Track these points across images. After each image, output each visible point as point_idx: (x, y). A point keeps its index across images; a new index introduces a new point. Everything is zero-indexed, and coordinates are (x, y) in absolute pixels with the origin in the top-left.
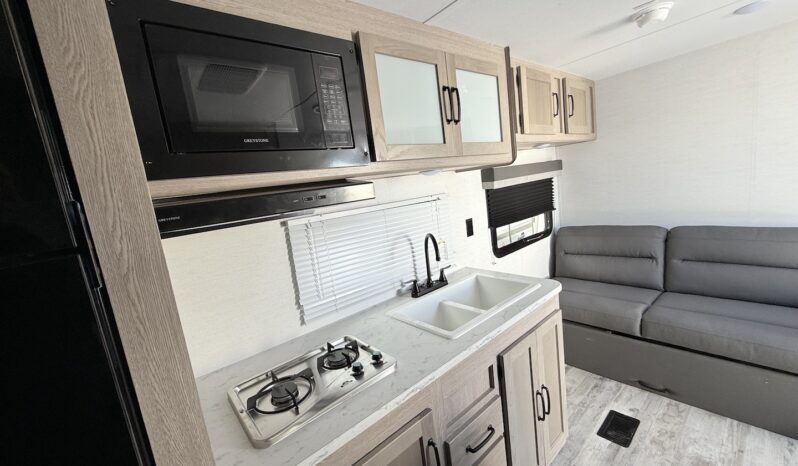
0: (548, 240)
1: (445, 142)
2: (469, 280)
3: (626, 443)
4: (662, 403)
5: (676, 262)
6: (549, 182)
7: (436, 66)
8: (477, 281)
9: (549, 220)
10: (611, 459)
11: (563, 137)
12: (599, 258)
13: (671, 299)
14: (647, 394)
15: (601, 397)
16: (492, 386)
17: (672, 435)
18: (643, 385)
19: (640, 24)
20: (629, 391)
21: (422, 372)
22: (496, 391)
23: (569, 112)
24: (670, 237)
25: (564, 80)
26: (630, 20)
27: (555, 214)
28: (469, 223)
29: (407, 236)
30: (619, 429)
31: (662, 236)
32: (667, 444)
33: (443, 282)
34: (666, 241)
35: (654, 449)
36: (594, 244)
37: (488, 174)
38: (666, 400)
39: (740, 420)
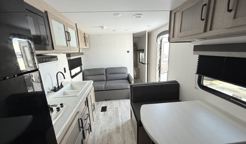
0: (81, 73)
1: (67, 46)
2: (69, 84)
3: (106, 111)
4: (109, 102)
5: (107, 75)
6: (81, 58)
7: (64, 25)
8: (71, 85)
9: (81, 68)
10: (104, 115)
11: (85, 47)
12: (94, 76)
13: (108, 82)
14: (106, 101)
15: (99, 105)
16: (86, 105)
17: (112, 106)
18: (106, 100)
19: (102, 28)
20: (104, 102)
21: (76, 103)
22: (86, 106)
23: (86, 42)
24: (106, 70)
25: (85, 33)
26: (100, 27)
27: (82, 66)
28: (65, 69)
29: (49, 73)
30: (104, 109)
31: (105, 70)
32: (111, 107)
33: (62, 86)
34: (106, 71)
35: (110, 109)
36: (93, 73)
37: (68, 55)
38: (109, 101)
39: (119, 99)
